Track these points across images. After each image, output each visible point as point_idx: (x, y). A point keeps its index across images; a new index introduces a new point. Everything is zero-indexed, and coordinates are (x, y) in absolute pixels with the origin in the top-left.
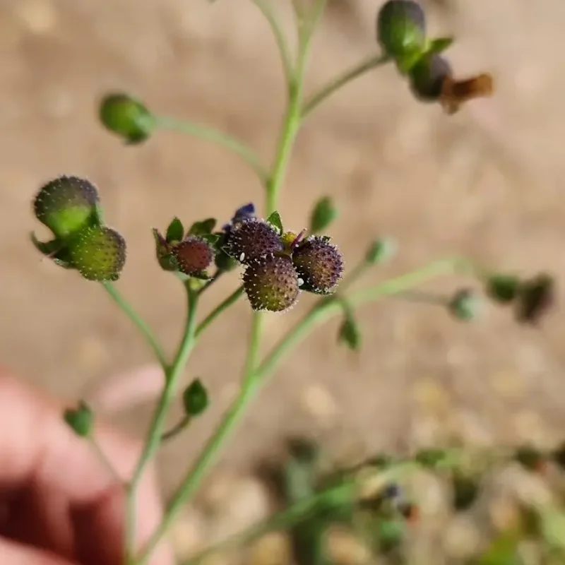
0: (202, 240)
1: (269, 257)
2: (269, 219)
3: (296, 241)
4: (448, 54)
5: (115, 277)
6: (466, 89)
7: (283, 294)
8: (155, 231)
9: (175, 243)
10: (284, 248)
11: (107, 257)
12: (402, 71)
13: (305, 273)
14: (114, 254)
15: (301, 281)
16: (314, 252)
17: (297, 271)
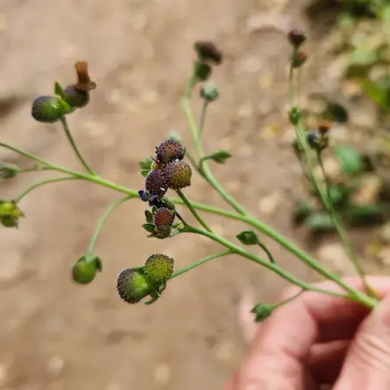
0: (155, 214)
1: (163, 175)
2: (145, 176)
3: (157, 162)
4: (63, 87)
5: (172, 261)
6: (83, 77)
7: (182, 168)
8: (148, 236)
9: (156, 229)
10: (160, 168)
11: (161, 262)
12: (71, 111)
13: (173, 158)
14: (159, 259)
15: (177, 160)
16: (162, 153)
17: (172, 162)
